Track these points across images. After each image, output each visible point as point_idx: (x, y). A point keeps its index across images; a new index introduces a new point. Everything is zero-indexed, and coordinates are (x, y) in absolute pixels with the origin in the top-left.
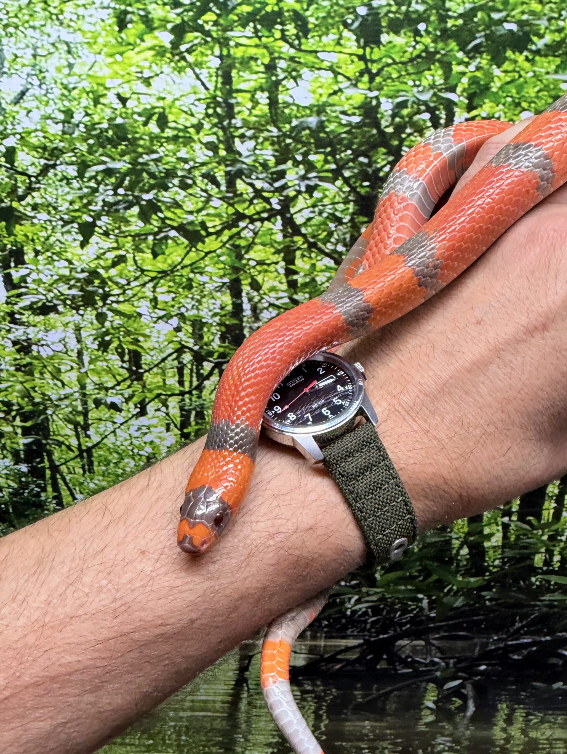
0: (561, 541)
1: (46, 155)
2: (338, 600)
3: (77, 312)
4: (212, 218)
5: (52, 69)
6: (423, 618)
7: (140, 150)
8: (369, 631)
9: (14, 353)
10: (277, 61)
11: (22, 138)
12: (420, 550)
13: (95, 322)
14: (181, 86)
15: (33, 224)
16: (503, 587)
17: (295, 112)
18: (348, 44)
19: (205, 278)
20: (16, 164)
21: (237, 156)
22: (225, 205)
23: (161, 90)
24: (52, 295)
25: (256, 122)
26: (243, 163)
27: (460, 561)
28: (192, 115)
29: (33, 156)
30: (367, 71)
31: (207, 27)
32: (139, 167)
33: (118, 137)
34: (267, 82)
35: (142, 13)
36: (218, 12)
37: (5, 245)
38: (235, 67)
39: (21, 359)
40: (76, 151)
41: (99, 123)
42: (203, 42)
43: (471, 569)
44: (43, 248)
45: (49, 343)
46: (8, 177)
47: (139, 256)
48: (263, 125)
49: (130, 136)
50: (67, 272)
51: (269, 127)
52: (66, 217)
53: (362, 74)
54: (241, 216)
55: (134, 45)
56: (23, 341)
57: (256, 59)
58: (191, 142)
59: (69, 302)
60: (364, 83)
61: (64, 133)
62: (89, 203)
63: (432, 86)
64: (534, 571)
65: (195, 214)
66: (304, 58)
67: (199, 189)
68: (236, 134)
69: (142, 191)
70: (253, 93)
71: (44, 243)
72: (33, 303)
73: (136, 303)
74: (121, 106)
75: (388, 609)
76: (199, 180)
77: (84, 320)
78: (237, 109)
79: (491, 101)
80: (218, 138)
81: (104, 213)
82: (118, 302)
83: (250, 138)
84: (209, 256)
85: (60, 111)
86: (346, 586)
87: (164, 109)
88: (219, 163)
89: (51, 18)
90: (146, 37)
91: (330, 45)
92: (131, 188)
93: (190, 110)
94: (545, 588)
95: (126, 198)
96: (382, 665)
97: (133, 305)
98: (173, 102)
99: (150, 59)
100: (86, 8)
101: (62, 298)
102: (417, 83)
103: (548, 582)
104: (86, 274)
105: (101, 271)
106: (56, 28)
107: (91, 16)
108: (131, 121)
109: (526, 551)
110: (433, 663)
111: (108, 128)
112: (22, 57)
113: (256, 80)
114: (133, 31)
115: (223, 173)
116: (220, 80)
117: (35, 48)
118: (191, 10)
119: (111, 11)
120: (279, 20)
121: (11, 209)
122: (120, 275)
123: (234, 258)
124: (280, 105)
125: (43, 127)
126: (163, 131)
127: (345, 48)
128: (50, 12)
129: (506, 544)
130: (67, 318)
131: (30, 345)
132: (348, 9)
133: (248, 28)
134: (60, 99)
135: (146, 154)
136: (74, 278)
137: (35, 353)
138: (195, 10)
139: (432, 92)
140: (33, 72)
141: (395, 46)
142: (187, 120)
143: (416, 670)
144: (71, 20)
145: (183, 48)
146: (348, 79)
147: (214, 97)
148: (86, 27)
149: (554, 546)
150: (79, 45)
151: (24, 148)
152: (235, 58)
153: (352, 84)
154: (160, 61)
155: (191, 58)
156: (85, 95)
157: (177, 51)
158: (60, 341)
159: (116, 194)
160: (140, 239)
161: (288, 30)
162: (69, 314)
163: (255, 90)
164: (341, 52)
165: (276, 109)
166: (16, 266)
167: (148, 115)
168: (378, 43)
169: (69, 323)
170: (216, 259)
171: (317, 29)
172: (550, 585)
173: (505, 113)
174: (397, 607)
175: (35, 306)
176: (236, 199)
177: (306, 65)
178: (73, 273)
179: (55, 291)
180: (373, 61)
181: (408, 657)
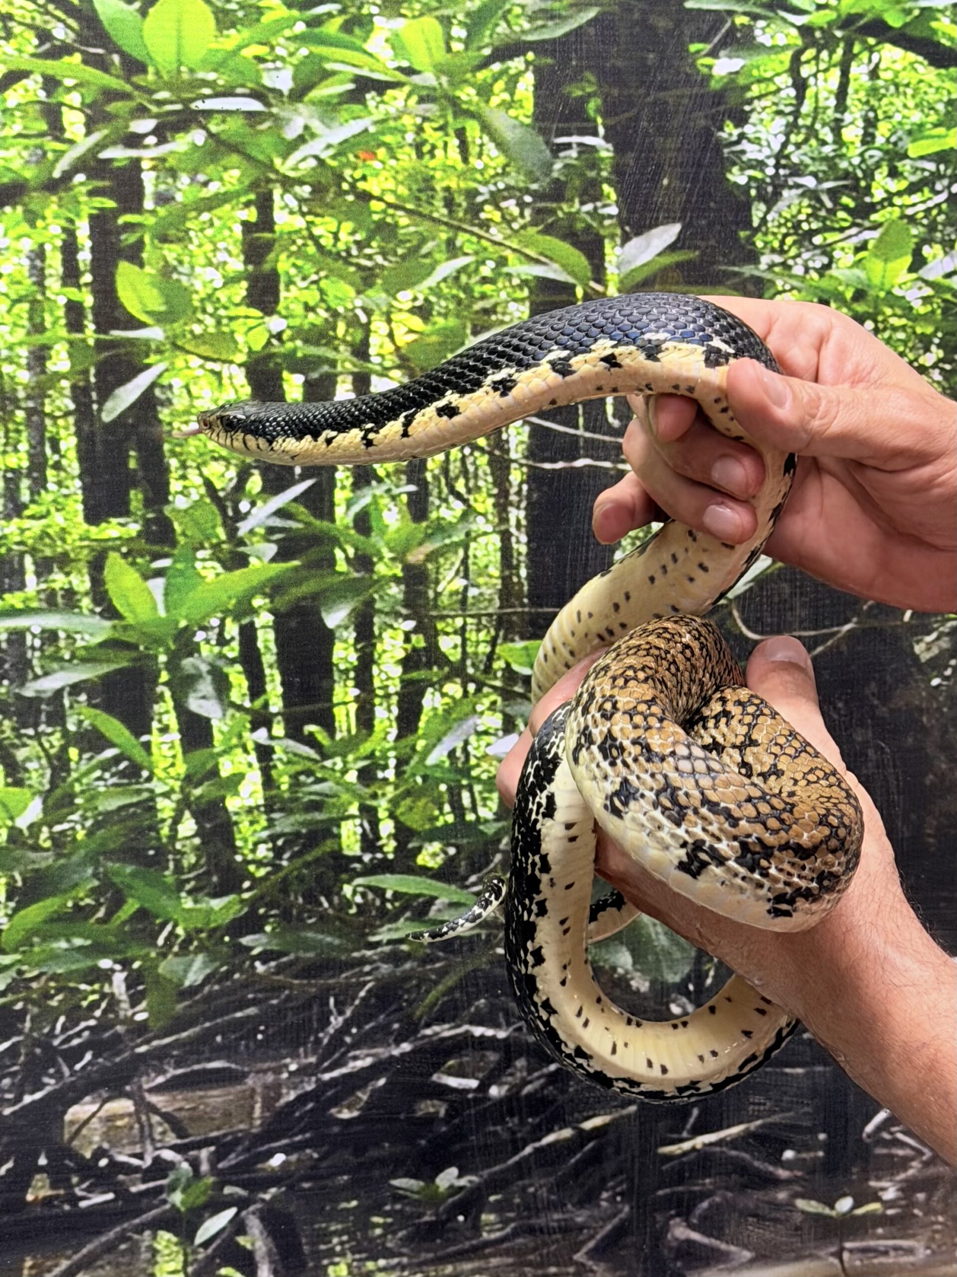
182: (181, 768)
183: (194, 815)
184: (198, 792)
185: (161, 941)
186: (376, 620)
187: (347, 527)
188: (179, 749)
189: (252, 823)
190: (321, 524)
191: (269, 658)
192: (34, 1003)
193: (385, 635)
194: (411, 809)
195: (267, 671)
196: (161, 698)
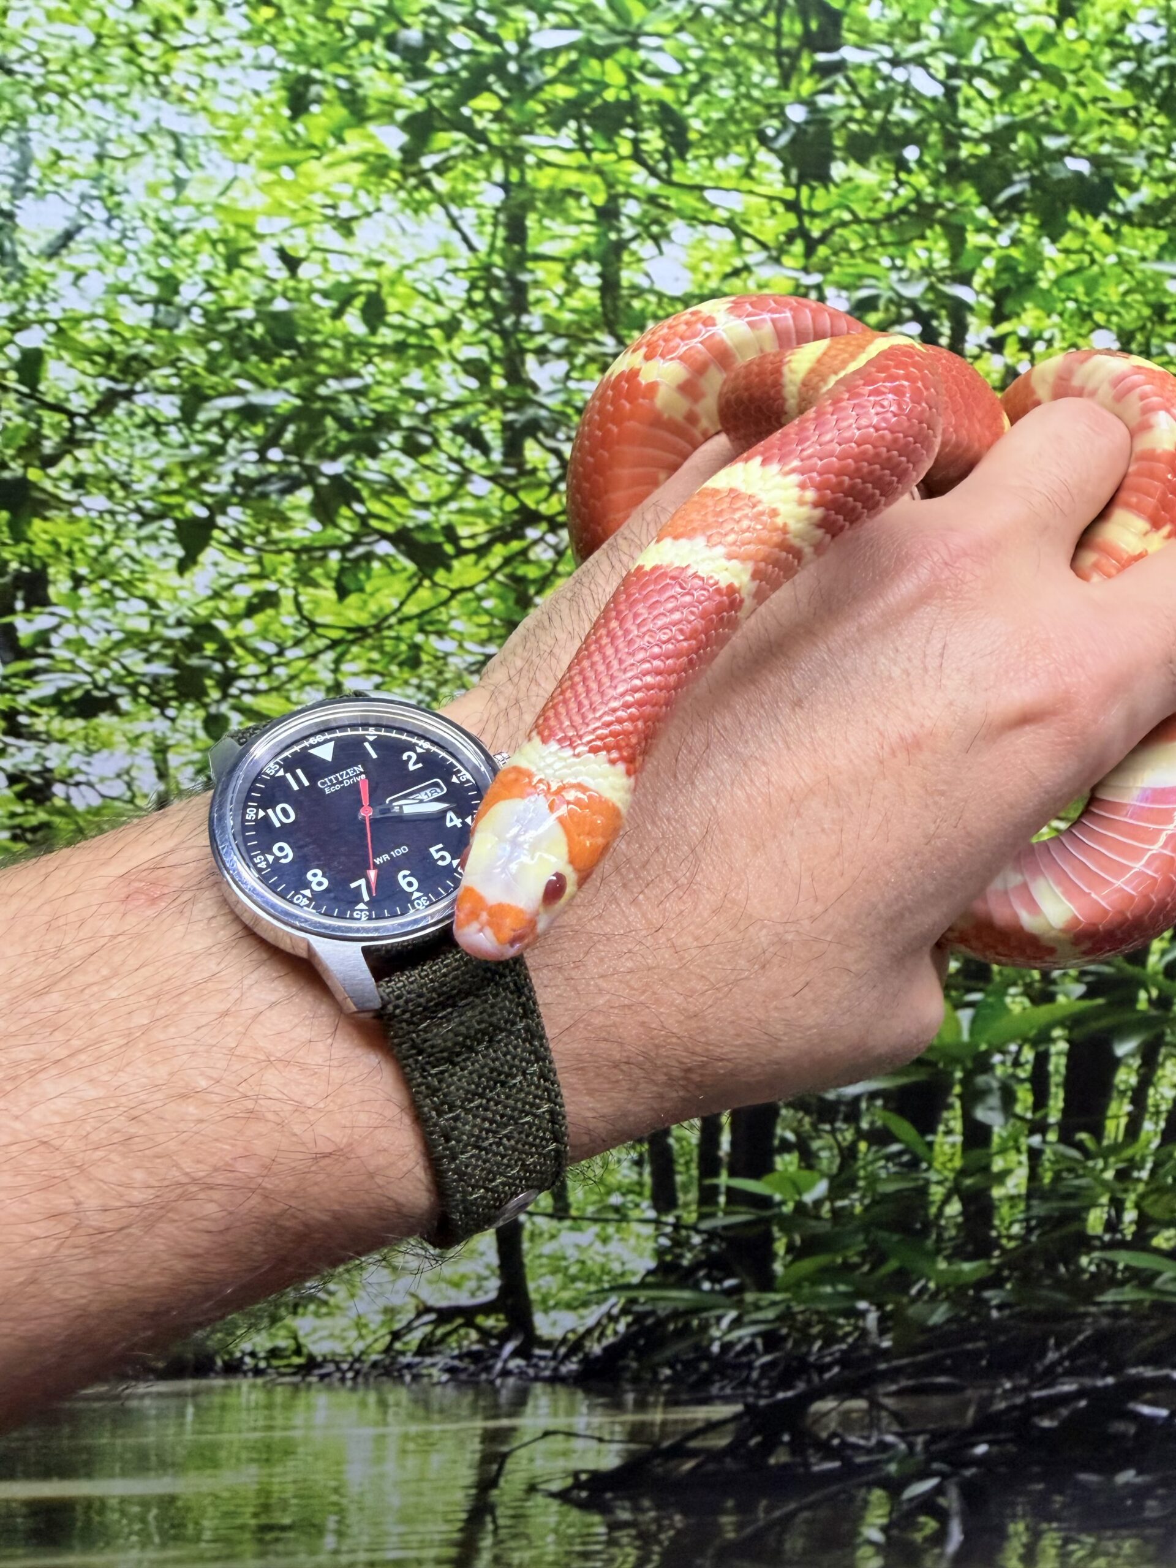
0: (1139, 1180)
1: (113, 370)
2: (695, 1323)
3: (163, 714)
4: (470, 519)
5: (138, 190)
6: (866, 1352)
7: (322, 369)
8: (756, 1385)
9: (9, 801)
10: (621, 201)
11: (60, 331)
12: (867, 1209)
13: (201, 734)
14: (417, 241)
15: (73, 519)
16: (1027, 1280)
17: (652, 308)
18: (767, 177)
19: (447, 645)
20: (42, 387)
21: (529, 392)
22: (499, 492)
23: (374, 246)
24: (105, 673)
25: (572, 323)
26: (542, 406)
27: (945, 1228)
28: (438, 301)
29: (84, 373)
30: (801, 232)
31: (480, 123)
32: (318, 405)
33: (275, 339)
34: (598, 242)
35: (343, 84)
36: (504, 93)
37: (6, 563)
38: (534, 209)
39: (26, 813)
40: (181, 364)
41: (236, 308)
42: (469, 152)
43: (964, 1244)
44: (92, 571)
45: (93, 779)
46: (23, 415)
47: (307, 595)
48: (587, 331)
49: (301, 339)
50: (143, 625)
51: (599, 336)
52: (148, 506)
53: (790, 238)
54: (530, 517)
55: (321, 150)
56: (35, 774)
57: (578, 196)
58: (431, 357)
59: (143, 690)
60: (794, 256)
61: (156, 324)
62: (204, 477)
63: (927, 271)
64: (1085, 1243)
65: (434, 509)
66: (676, 199)
67: (444, 456)
68: (530, 345)
69: (322, 455)
70: (569, 262)
71: (95, 560)
72: (62, 691)
73: (294, 696)
74: (284, 274)
75: (796, 1335)
76: (445, 438)
77: (176, 730)
78: (533, 295)
79: (1038, 306)
80: (491, 353)
81: (235, 500)
82: (254, 692)
83: (559, 356)
84: (461, 597)
85: (150, 277)
86: (712, 1291)
87: (379, 285)
88: (490, 404)
89: (142, 81)
90: (349, 135)
91: (729, 176)
92: (297, 448)
93: (435, 291)
94: (1105, 1279)
95: (286, 470)
96: (779, 1458)
97: (288, 699)
98: (400, 272)
99: (356, 180)
100: (222, 65)
101: (130, 680)
102: (899, 262)
103: (1113, 1264)
104: (186, 631)
105: (221, 624)
106: (152, 101)
107: (231, 82)
108: (306, 307)
109: (1072, 1204)
110: (883, 1446)
111: (256, 320)
112: (71, 158)
113: (575, 238)
114: (323, 121)
115: (496, 425)
116: (502, 232)
117: (102, 141)
118: (448, 86)
119: (275, 75)
120: (629, 120)
121: (23, 484)
122: (264, 634)
123: (511, 603)
124: (625, 292)
125: (109, 310)
126: (373, 331)
127: (760, 183)
128: (140, 67)
129: (1035, 1190)
130: (140, 726)
131: (48, 784)
132: (768, 107)
133: (564, 131)
134: (152, 253)
135: (336, 377)
136: (159, 638)
137: (59, 802)
138: (456, 86)
139: (925, 282)
140: (95, 193)
141: (857, 188)
142: (426, 310)
143: (847, 1462)
144: (187, 88)
145: (427, 162)
146: (764, 246)
147: (487, 268)
148: (218, 105)
149: (1126, 1191)
150: (200, 142)
151: (64, 353)
152: (534, 190)
153: (770, 258)
154: (377, 184)
155: (441, 184)
156: (207, 247)
157: (413, 168)
158: (119, 776)
159: (263, 460)
160: (311, 559)
161: (646, 141)
162: (143, 715)
163: (574, 258)
164: (751, 192)
165: (617, 297)
166: (27, 610)
167: (343, 296)
168: (825, 179)
169: (142, 735)
170: (474, 604)
171: (706, 142)
172: (1115, 1270)
173: (1063, 331)
174: (815, 1330)
175: (66, 698)
176: (523, 481)
177: (680, 213)
178: (159, 629)
179: (115, 666)
180: (813, 215)
181: (834, 1435)
182: (958, 1163)
183: (962, 1200)
184: (968, 1182)
185: (914, 1291)
186: (1163, 1051)
187: (1156, 973)
188: (959, 1149)
189: (1012, 1207)
190: (1131, 969)
191: (1056, 1079)
192: (798, 1330)
193: (1169, 1064)
194: (1156, 1202)
195: (1053, 1089)
196: (950, 1107)
